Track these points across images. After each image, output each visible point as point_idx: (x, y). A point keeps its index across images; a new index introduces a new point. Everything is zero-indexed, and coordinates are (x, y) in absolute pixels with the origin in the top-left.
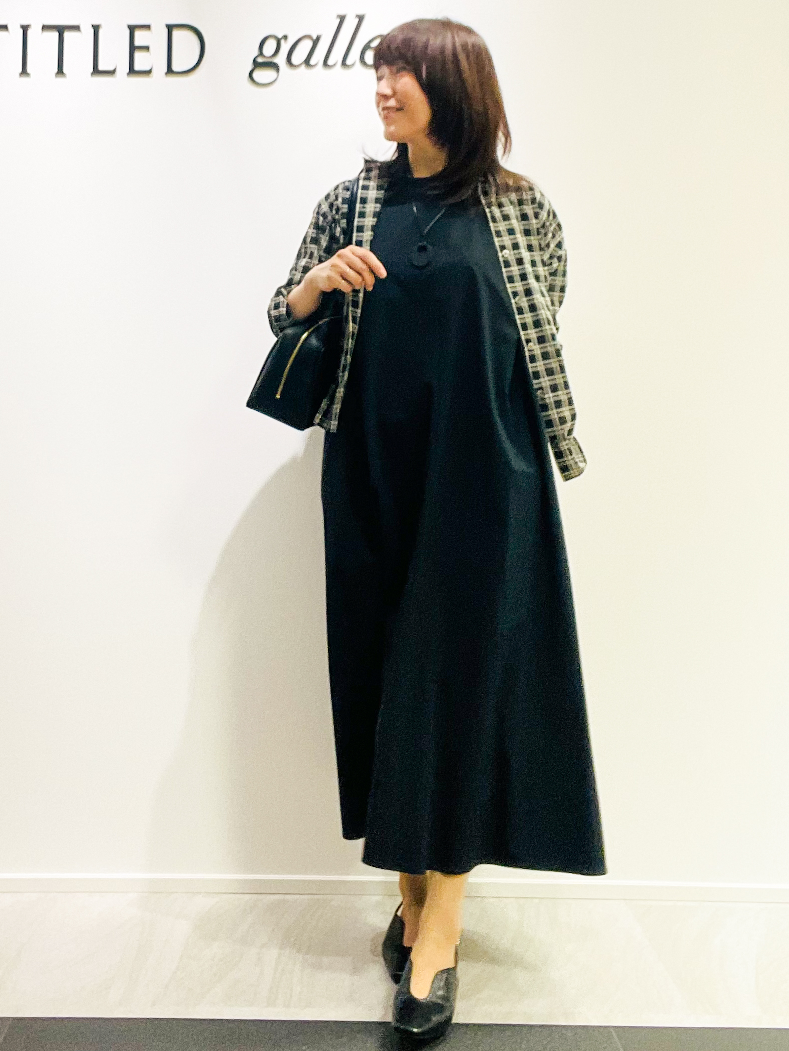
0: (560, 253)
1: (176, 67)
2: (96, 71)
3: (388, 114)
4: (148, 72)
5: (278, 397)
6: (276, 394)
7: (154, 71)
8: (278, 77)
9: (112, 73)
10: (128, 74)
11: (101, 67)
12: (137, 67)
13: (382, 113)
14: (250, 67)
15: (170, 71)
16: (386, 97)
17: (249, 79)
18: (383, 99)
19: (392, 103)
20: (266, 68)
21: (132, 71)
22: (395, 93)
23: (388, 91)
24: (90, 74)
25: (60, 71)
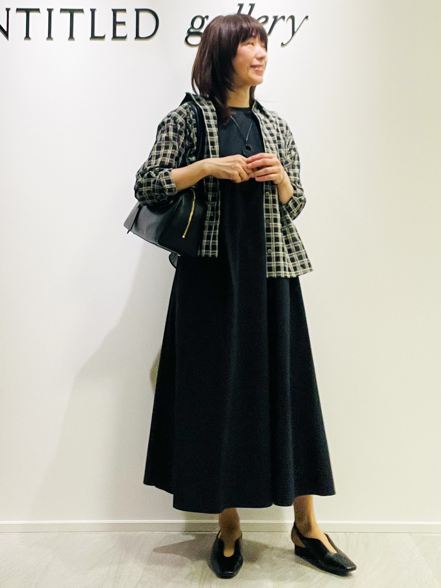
0: (294, 146)
1: (141, 35)
2: (93, 37)
4: (125, 38)
5: (184, 237)
6: (182, 235)
7: (128, 37)
9: (103, 38)
10: (113, 39)
11: (96, 34)
12: (118, 35)
14: (186, 34)
15: (137, 37)
17: (185, 42)
20: (195, 36)
21: (115, 37)
24: (89, 39)
25: (71, 37)
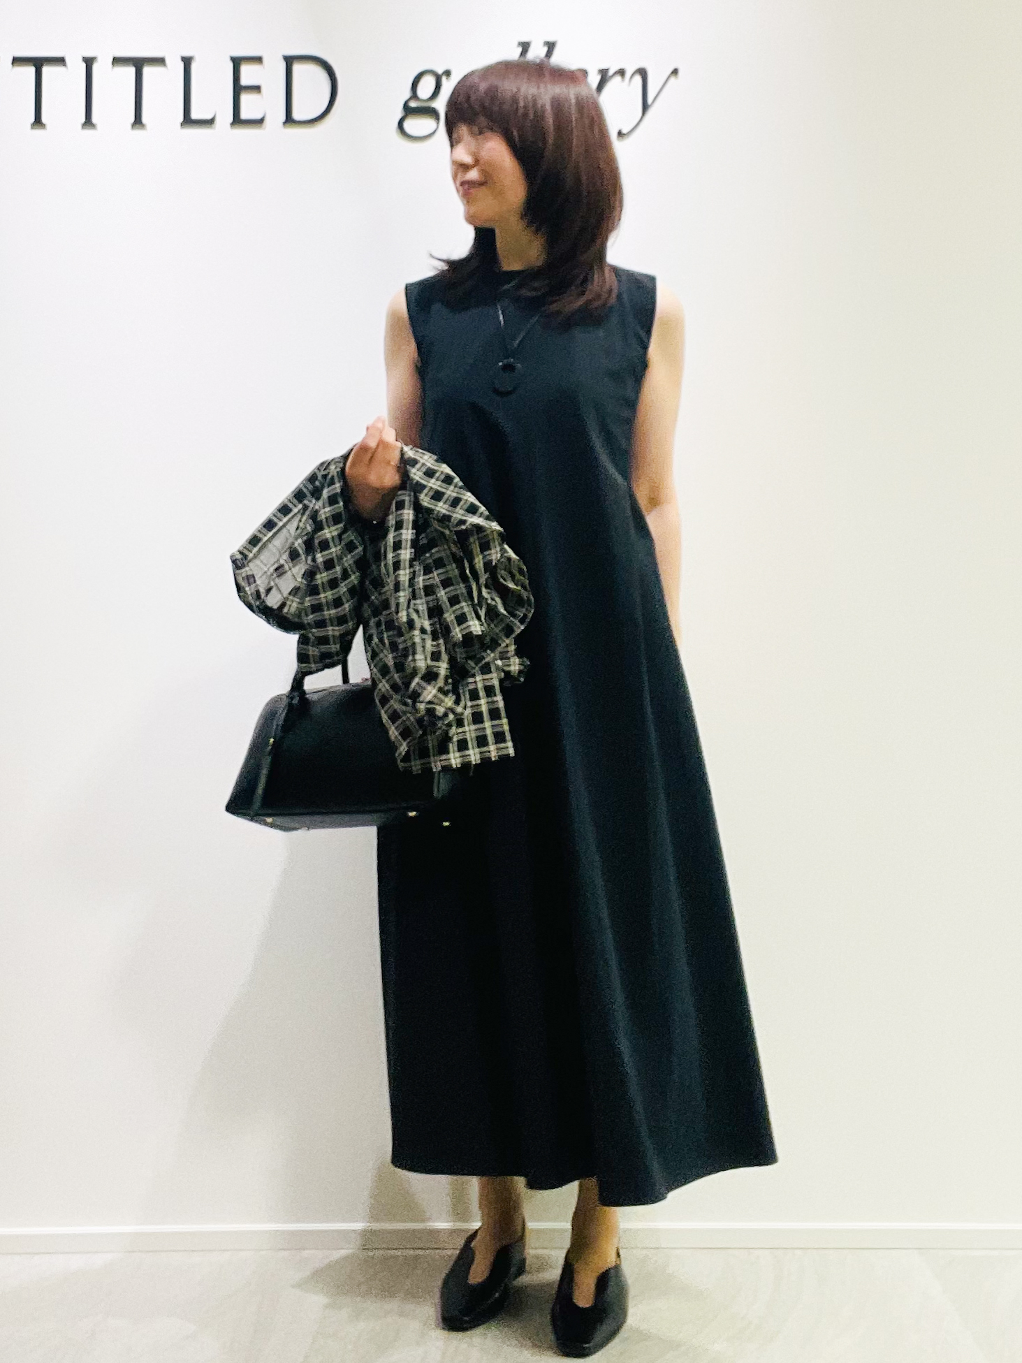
1: (297, 115)
2: (188, 120)
3: (467, 189)
4: (259, 122)
7: (267, 121)
8: (438, 127)
9: (210, 122)
10: (232, 124)
11: (195, 115)
12: (244, 115)
13: (461, 188)
14: (399, 113)
15: (289, 120)
16: (464, 167)
17: (399, 131)
18: (461, 169)
19: (473, 175)
20: (422, 116)
21: (237, 120)
22: (477, 162)
23: (468, 159)
24: (179, 125)
25: (138, 121)
